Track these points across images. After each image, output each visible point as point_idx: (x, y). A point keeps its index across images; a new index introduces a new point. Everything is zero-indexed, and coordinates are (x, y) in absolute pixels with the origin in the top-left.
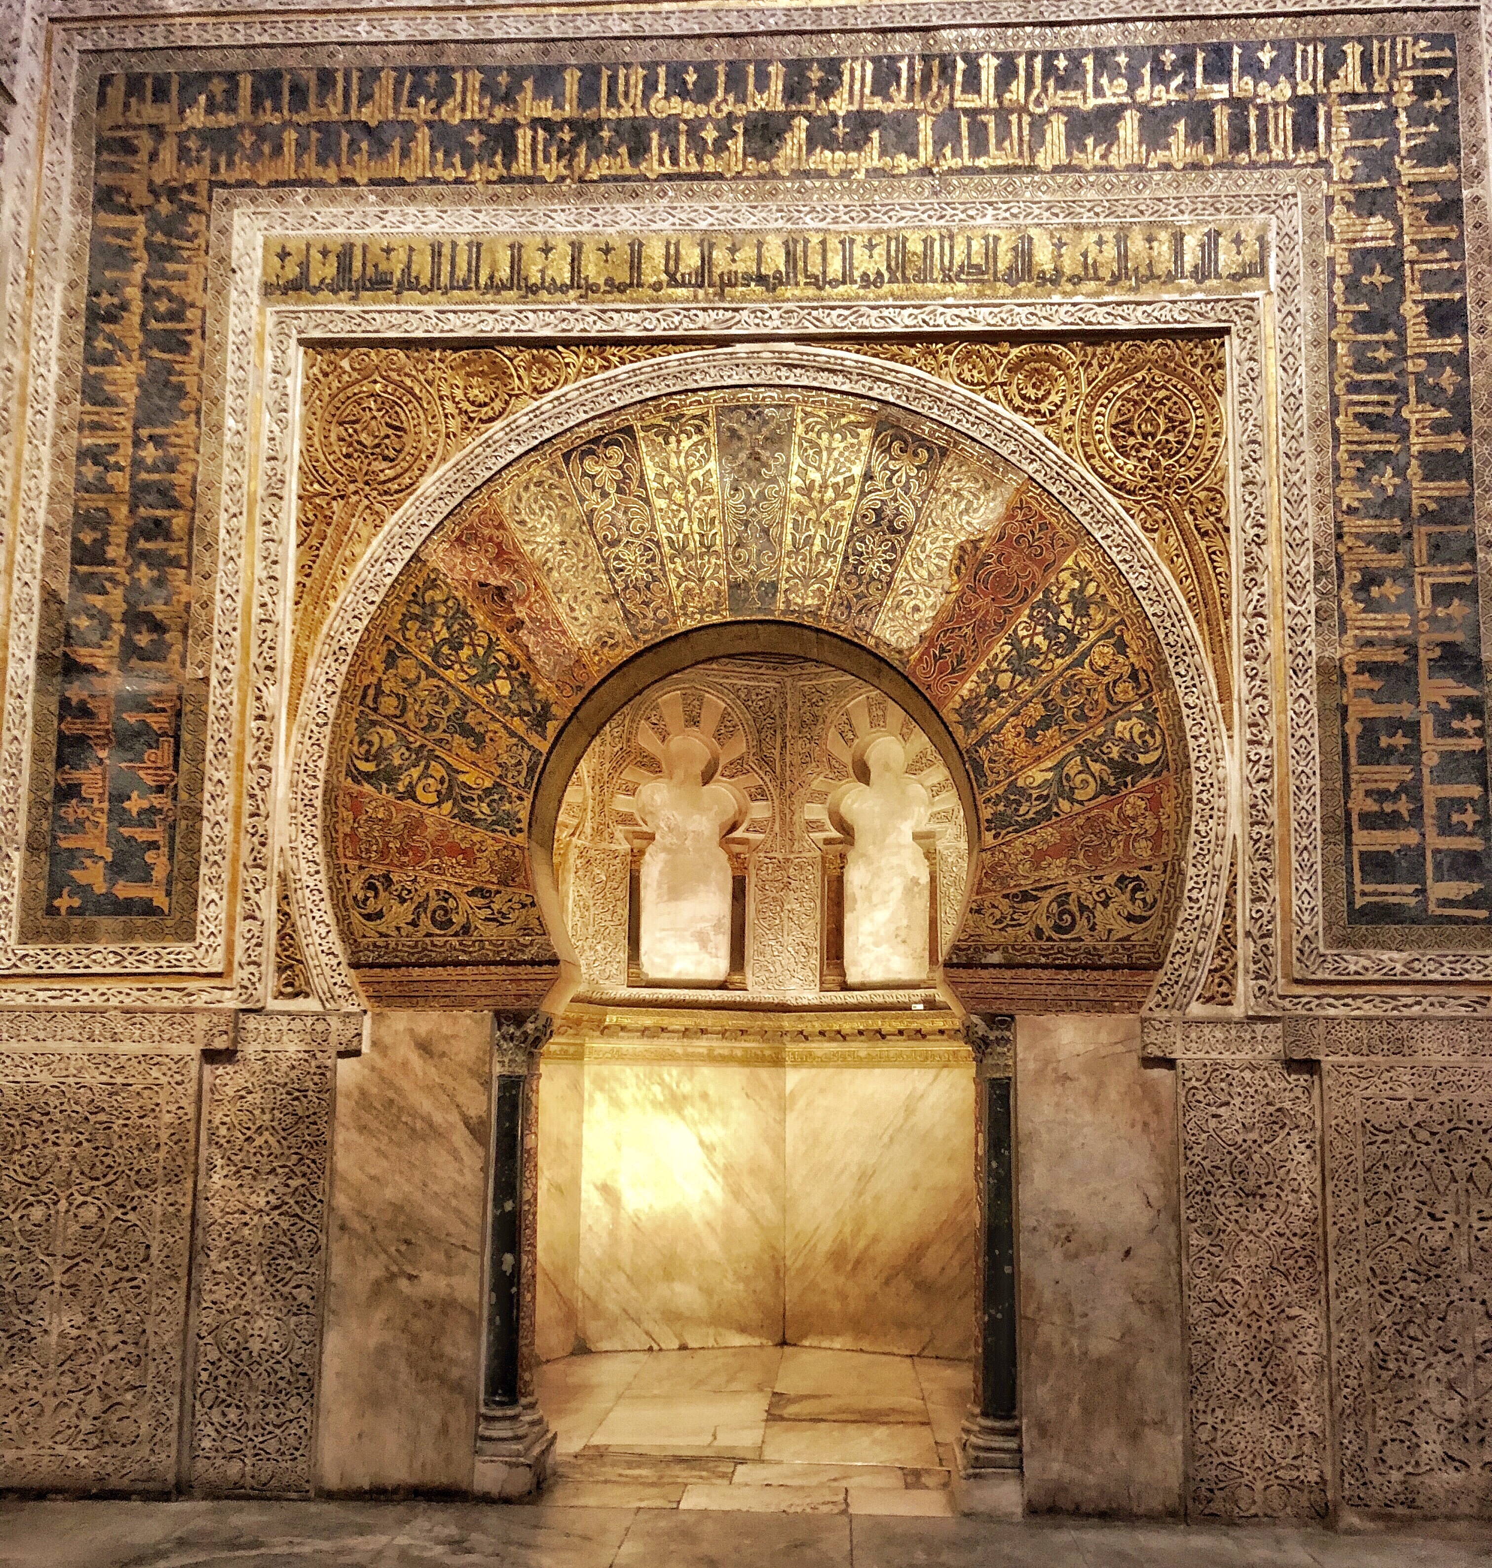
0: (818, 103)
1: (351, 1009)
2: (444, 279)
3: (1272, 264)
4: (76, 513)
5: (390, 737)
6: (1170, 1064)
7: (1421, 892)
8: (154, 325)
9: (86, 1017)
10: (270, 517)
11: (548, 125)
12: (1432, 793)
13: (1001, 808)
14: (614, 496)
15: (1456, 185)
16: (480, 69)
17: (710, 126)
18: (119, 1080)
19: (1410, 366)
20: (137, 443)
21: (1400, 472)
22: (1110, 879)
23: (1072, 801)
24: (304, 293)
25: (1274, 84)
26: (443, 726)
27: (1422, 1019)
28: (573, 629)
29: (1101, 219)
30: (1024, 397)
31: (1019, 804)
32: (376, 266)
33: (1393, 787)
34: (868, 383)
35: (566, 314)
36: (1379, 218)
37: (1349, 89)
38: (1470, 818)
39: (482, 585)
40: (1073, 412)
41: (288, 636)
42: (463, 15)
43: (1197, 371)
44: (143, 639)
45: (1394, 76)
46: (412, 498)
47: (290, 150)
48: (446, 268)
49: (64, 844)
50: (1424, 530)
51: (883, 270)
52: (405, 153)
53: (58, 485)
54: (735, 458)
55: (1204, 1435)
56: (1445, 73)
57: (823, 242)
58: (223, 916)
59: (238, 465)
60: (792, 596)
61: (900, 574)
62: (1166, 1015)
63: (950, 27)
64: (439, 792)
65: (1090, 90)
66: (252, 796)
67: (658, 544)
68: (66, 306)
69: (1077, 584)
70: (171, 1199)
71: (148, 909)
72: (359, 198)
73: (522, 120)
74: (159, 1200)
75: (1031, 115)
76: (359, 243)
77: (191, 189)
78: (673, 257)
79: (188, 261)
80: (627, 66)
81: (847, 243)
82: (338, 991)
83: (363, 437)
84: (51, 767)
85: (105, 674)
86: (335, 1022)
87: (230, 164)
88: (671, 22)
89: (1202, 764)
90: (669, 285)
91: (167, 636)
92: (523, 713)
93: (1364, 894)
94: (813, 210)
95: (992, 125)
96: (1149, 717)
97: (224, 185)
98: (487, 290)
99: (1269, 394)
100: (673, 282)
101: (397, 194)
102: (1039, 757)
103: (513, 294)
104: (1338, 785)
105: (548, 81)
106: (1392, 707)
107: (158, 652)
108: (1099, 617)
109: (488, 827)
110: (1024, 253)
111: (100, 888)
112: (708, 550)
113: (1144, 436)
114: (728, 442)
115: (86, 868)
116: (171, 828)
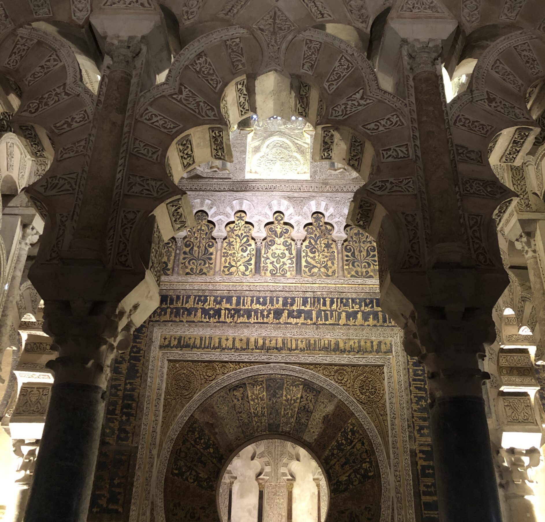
0: (290, 307)
2: (203, 346)
3: (393, 349)
4: (109, 401)
5: (182, 464)
7: (439, 513)
8: (132, 354)
10: (157, 404)
11: (228, 310)
13: (335, 486)
14: (241, 400)
16: (214, 296)
17: (265, 311)
20: (126, 384)
21: (426, 401)
22: (363, 507)
23: (352, 485)
24: (169, 348)
26: (196, 461)
28: (229, 435)
29: (354, 337)
30: (338, 379)
31: (340, 486)
32: (187, 342)
33: (430, 484)
34: (302, 374)
35: (231, 355)
39: (208, 423)
40: (350, 383)
41: (159, 436)
42: (210, 284)
43: (378, 374)
44: (123, 435)
46: (192, 400)
47: (168, 314)
48: (203, 343)
49: (97, 492)
51: (305, 347)
52: (195, 315)
54: (270, 392)
57: (291, 340)
58: (136, 514)
59: (150, 390)
60: (283, 428)
61: (310, 423)
63: (320, 291)
64: (194, 479)
65: (351, 307)
66: (147, 480)
67: (251, 413)
69: (352, 427)
71: (117, 511)
72: (184, 325)
73: (223, 308)
75: (338, 312)
76: (183, 336)
78: (256, 342)
79: (142, 339)
80: (247, 297)
81: (297, 340)
83: (181, 384)
85: (112, 445)
87: (154, 316)
88: (257, 288)
89: (384, 476)
91: (129, 435)
92: (216, 458)
93: (425, 514)
94: (289, 332)
95: (329, 314)
96: (370, 463)
97: (152, 321)
98: (213, 349)
99: (395, 381)
100: (256, 349)
101: (193, 325)
102: (344, 473)
103: (219, 350)
104: (416, 483)
105: (229, 300)
106: (428, 462)
107: (126, 439)
108: (357, 436)
109: (206, 489)
110: (337, 344)
111: (105, 506)
112: (263, 415)
113: (367, 390)
114: (268, 387)
115: (102, 500)
116: (125, 488)
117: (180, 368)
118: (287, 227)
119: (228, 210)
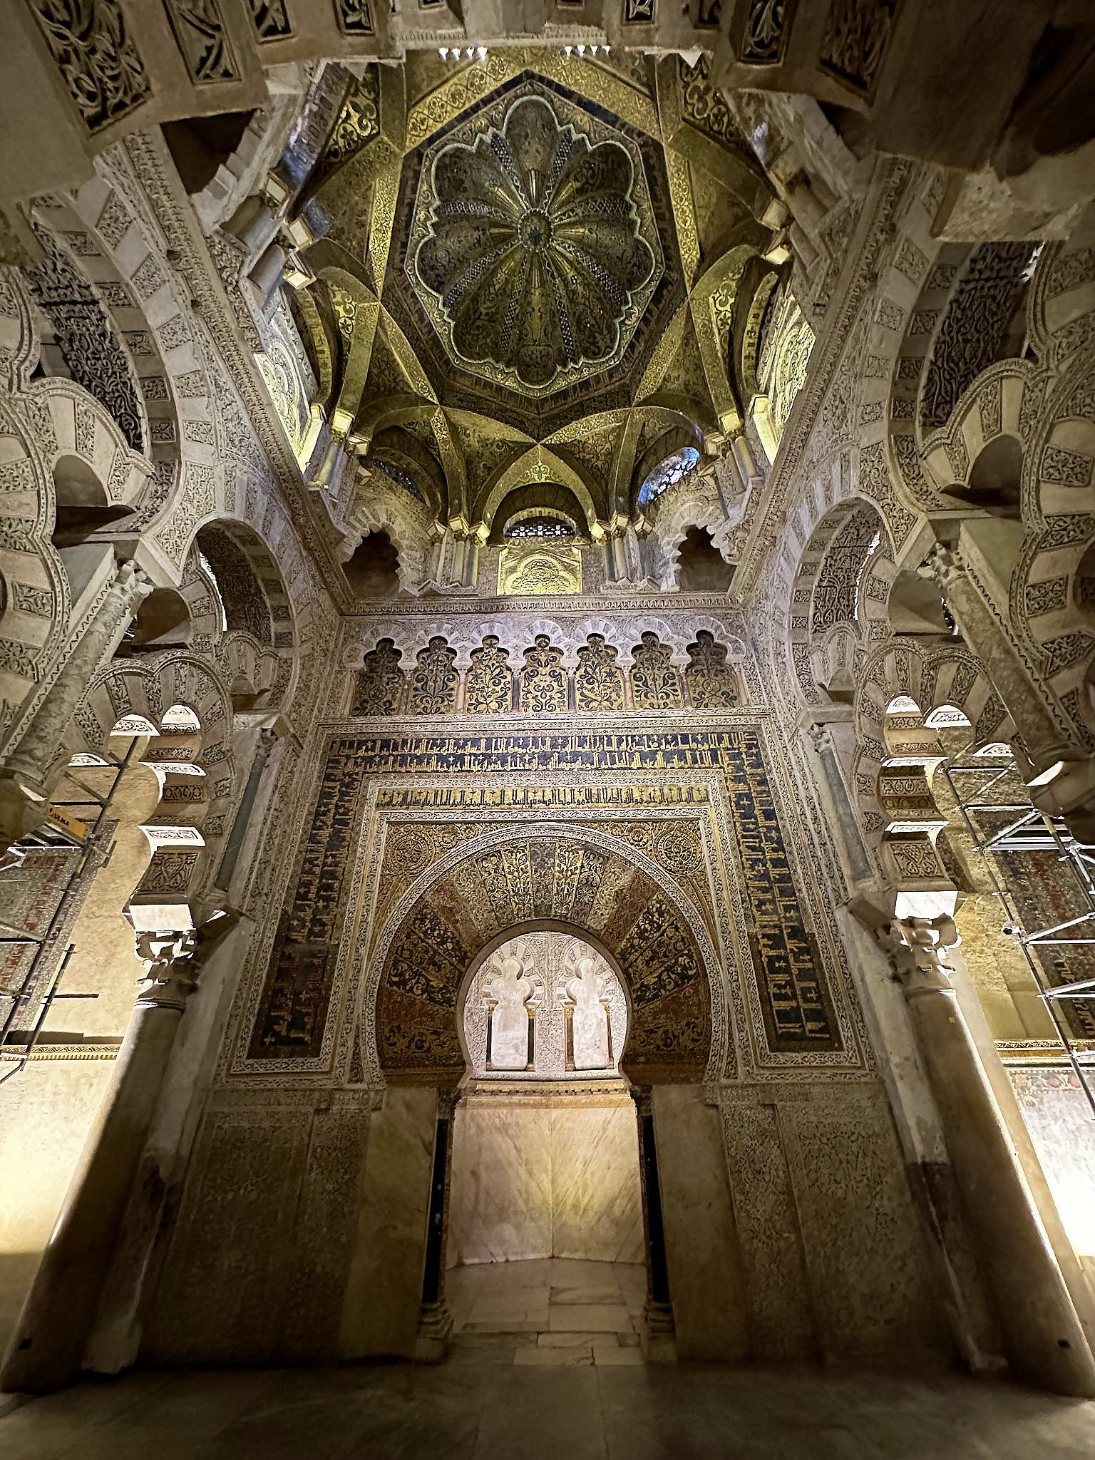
0: (561, 748)
1: (379, 1088)
2: (438, 802)
3: (711, 798)
4: (299, 882)
5: (406, 967)
6: (716, 1107)
7: (802, 1026)
8: (337, 817)
9: (269, 1093)
10: (370, 883)
11: (474, 755)
12: (798, 985)
13: (639, 993)
14: (493, 875)
15: (764, 775)
16: (454, 739)
17: (527, 755)
18: (278, 1125)
19: (761, 830)
20: (326, 857)
21: (764, 865)
22: (683, 1023)
23: (666, 990)
24: (390, 807)
25: (703, 745)
26: (426, 962)
27: (813, 1084)
28: (476, 924)
29: (654, 784)
30: (634, 840)
31: (646, 992)
32: (415, 798)
33: (783, 983)
34: (581, 835)
35: (479, 813)
36: (742, 784)
37: (726, 747)
38: (813, 995)
39: (444, 907)
40: (651, 845)
41: (371, 927)
42: (450, 724)
43: (691, 831)
44: (317, 929)
45: (739, 743)
46: (421, 876)
47: (390, 762)
48: (439, 798)
49: (273, 1014)
50: (776, 885)
51: (584, 799)
52: (428, 763)
53: (294, 871)
54: (536, 861)
56: (755, 742)
57: (564, 790)
58: (332, 1045)
59: (360, 865)
60: (557, 910)
61: (595, 902)
62: (712, 1084)
63: (602, 728)
64: (422, 990)
65: (646, 746)
66: (350, 992)
67: (508, 891)
68: (308, 811)
69: (658, 905)
70: (291, 1187)
71: (301, 1042)
72: (411, 777)
73: (467, 754)
74: (286, 1188)
75: (629, 753)
76: (410, 790)
77: (357, 774)
79: (352, 796)
80: (501, 738)
81: (572, 791)
82: (375, 1079)
83: (406, 854)
84: (273, 981)
85: (300, 943)
86: (372, 1094)
87: (370, 767)
88: (515, 726)
89: (712, 975)
91: (326, 928)
92: (456, 957)
93: (781, 1028)
94: (561, 780)
95: (617, 756)
96: (690, 957)
97: (368, 773)
98: (453, 805)
99: (716, 839)
100: (515, 803)
101: (424, 775)
102: (651, 973)
103: (461, 807)
104: (763, 982)
105: (475, 742)
106: (778, 951)
107: (322, 934)
108: (668, 918)
109: (441, 1004)
110: (630, 793)
111: (284, 1033)
112: (527, 893)
113: (676, 853)
114: (533, 855)
115: (278, 1024)
116: (317, 1006)
117: (405, 833)
118: (554, 654)
119: (475, 635)
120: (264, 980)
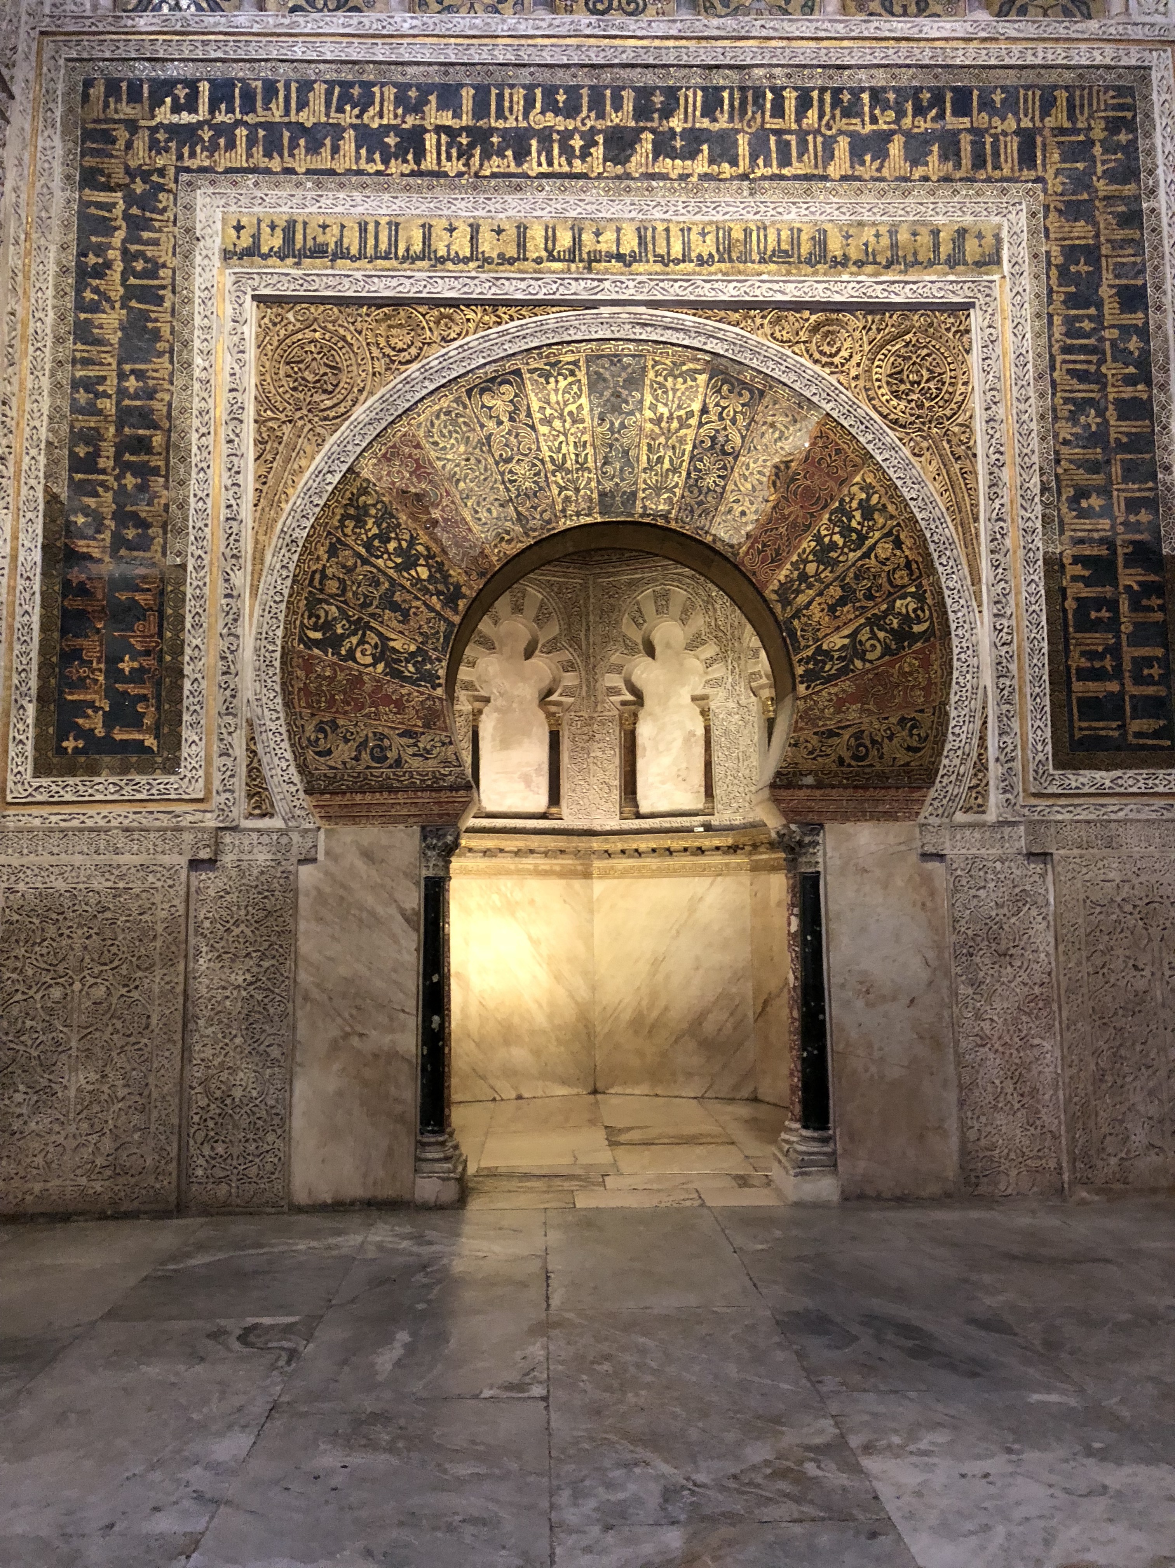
0: (660, 119)
1: (308, 826)
2: (370, 251)
3: (1005, 255)
4: (71, 431)
5: (333, 611)
6: (941, 857)
7: (1122, 727)
8: (132, 281)
9: (93, 835)
10: (232, 436)
11: (449, 131)
12: (1129, 653)
13: (811, 666)
14: (507, 425)
15: (1137, 199)
16: (395, 85)
17: (577, 136)
18: (121, 885)
19: (1106, 334)
20: (122, 376)
21: (1101, 413)
22: (894, 720)
23: (864, 660)
24: (257, 259)
25: (1003, 119)
26: (375, 603)
27: (1125, 821)
28: (476, 528)
29: (878, 218)
30: (822, 353)
31: (825, 664)
32: (314, 239)
33: (1101, 649)
34: (702, 339)
35: (468, 281)
36: (1082, 223)
37: (1058, 124)
38: (1156, 671)
39: (404, 492)
40: (858, 365)
41: (250, 531)
42: (379, 41)
43: (950, 335)
44: (130, 533)
45: (1091, 116)
46: (347, 423)
47: (241, 144)
48: (371, 242)
49: (69, 698)
50: (1119, 457)
51: (714, 252)
52: (335, 150)
53: (57, 409)
54: (602, 395)
55: (972, 1135)
56: (1129, 115)
58: (202, 754)
60: (647, 503)
61: (730, 487)
62: (938, 821)
63: (762, 66)
64: (373, 655)
65: (867, 119)
66: (224, 658)
67: (542, 461)
68: (59, 263)
69: (864, 496)
70: (167, 978)
71: (139, 747)
72: (298, 185)
73: (429, 127)
74: (157, 980)
75: (823, 135)
76: (300, 219)
77: (161, 172)
78: (551, 237)
79: (160, 230)
80: (512, 86)
81: (685, 231)
82: (298, 812)
83: (306, 374)
84: (56, 635)
85: (100, 561)
86: (295, 837)
87: (193, 155)
88: (544, 54)
89: (960, 632)
90: (548, 260)
91: (150, 531)
92: (439, 593)
93: (1081, 729)
94: (659, 204)
95: (794, 144)
96: (920, 596)
97: (188, 170)
98: (405, 259)
99: (1005, 354)
100: (552, 258)
101: (330, 182)
102: (839, 628)
103: (425, 264)
104: (1060, 647)
105: (449, 96)
106: (1099, 589)
107: (143, 544)
108: (881, 521)
109: (414, 682)
110: (821, 242)
111: (100, 732)
112: (582, 467)
113: (912, 383)
114: (596, 383)
115: (88, 717)
116: (159, 684)
117: (298, 325)
120: (36, 634)
